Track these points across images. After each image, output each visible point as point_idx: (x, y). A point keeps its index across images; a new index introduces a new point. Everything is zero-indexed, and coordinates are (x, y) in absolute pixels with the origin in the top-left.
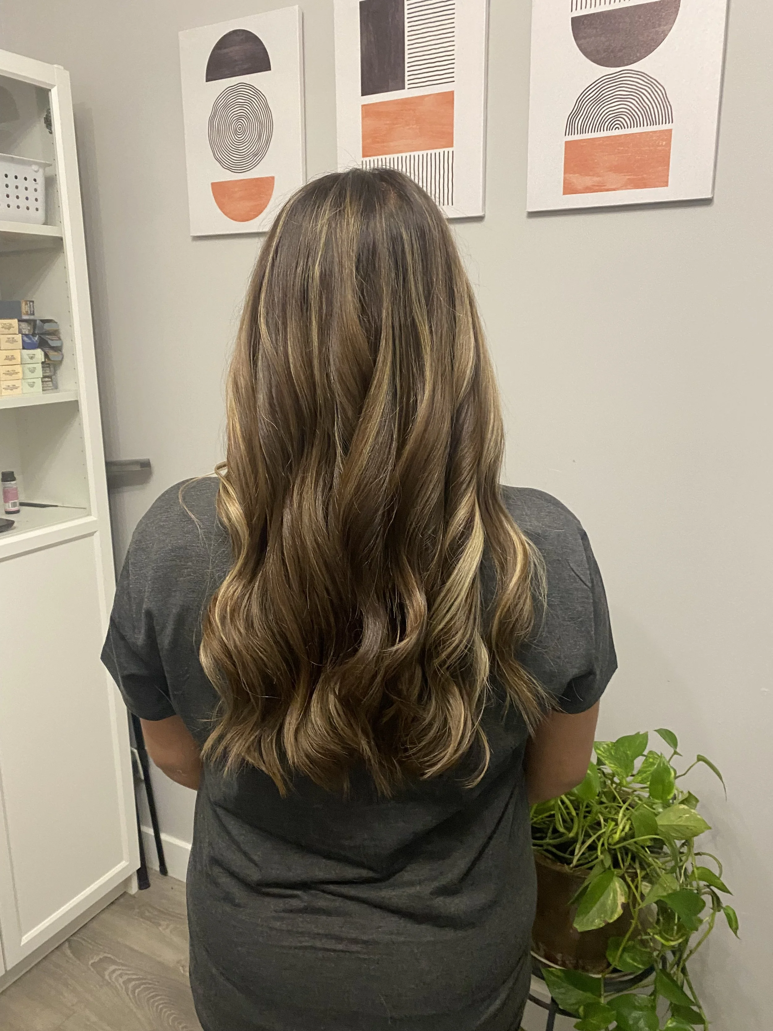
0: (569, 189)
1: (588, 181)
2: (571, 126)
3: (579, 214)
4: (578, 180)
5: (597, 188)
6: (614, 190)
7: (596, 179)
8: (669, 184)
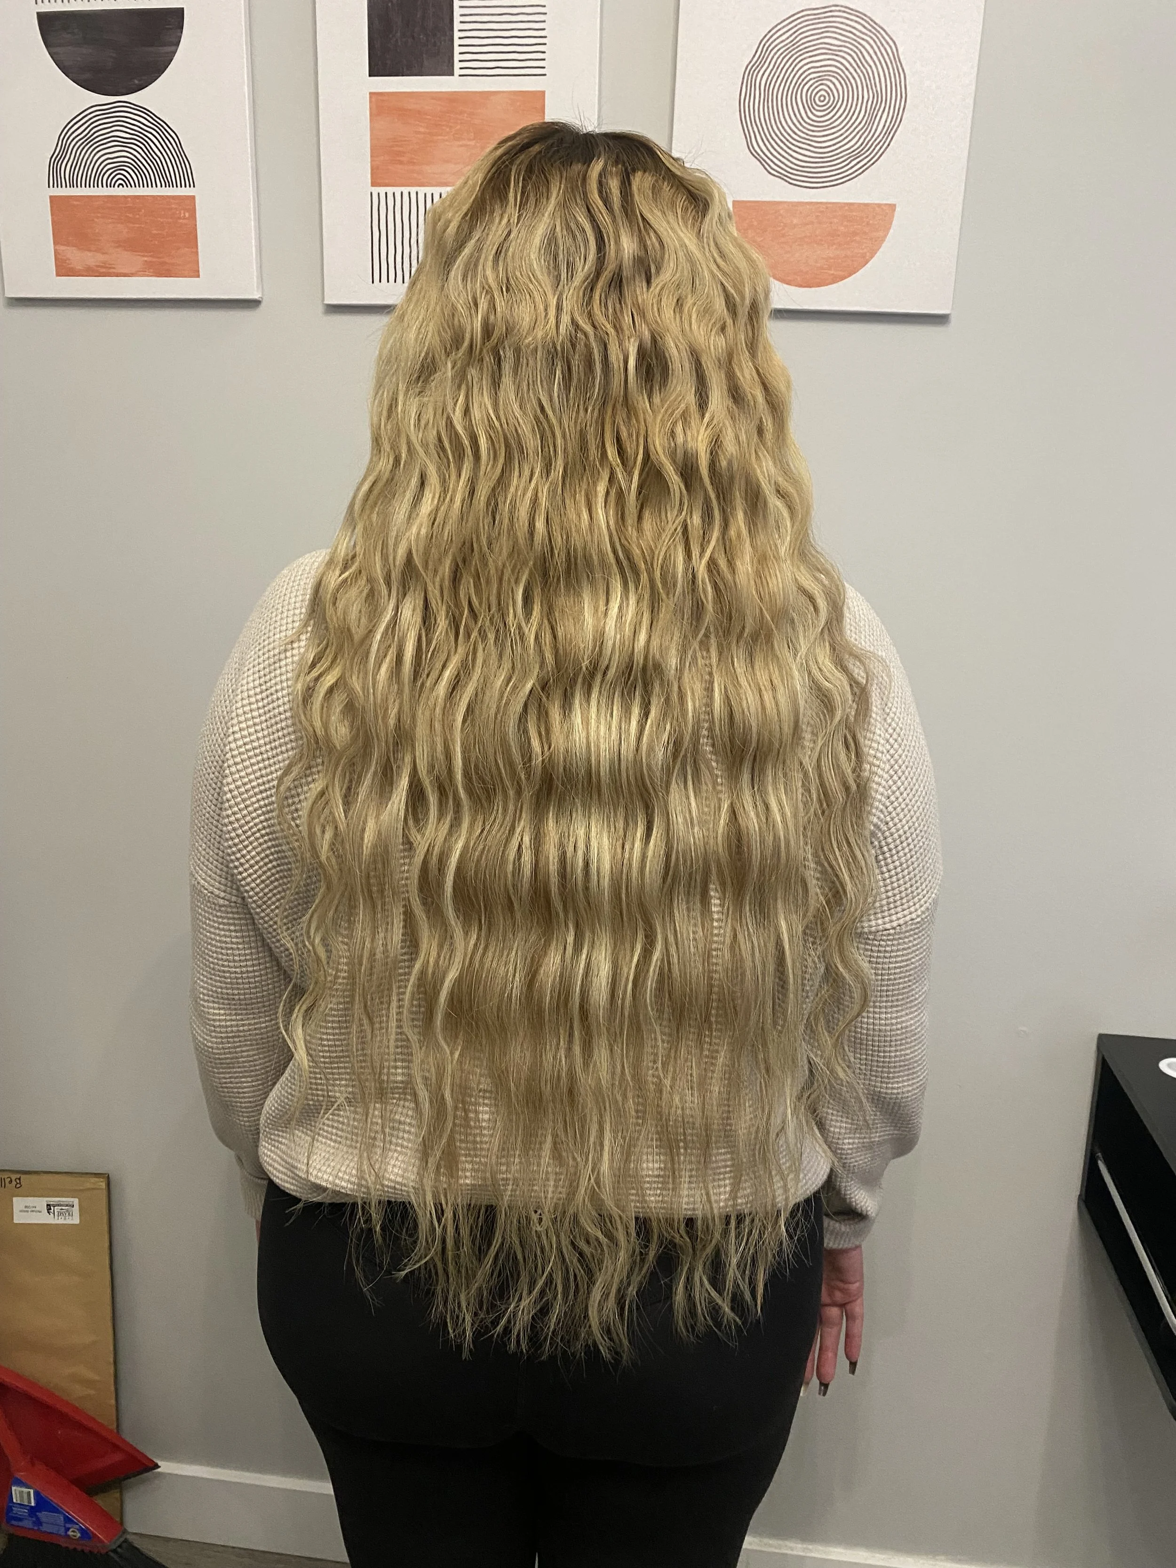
0: (64, 269)
1: (92, 259)
2: (55, 175)
3: (79, 306)
4: (76, 257)
5: (104, 270)
6: (125, 275)
7: (100, 257)
8: (201, 273)
